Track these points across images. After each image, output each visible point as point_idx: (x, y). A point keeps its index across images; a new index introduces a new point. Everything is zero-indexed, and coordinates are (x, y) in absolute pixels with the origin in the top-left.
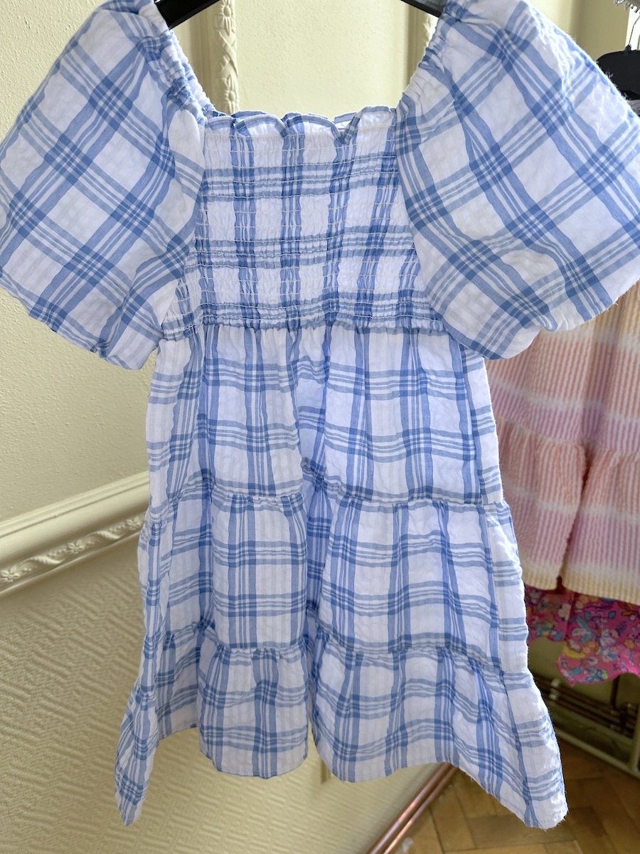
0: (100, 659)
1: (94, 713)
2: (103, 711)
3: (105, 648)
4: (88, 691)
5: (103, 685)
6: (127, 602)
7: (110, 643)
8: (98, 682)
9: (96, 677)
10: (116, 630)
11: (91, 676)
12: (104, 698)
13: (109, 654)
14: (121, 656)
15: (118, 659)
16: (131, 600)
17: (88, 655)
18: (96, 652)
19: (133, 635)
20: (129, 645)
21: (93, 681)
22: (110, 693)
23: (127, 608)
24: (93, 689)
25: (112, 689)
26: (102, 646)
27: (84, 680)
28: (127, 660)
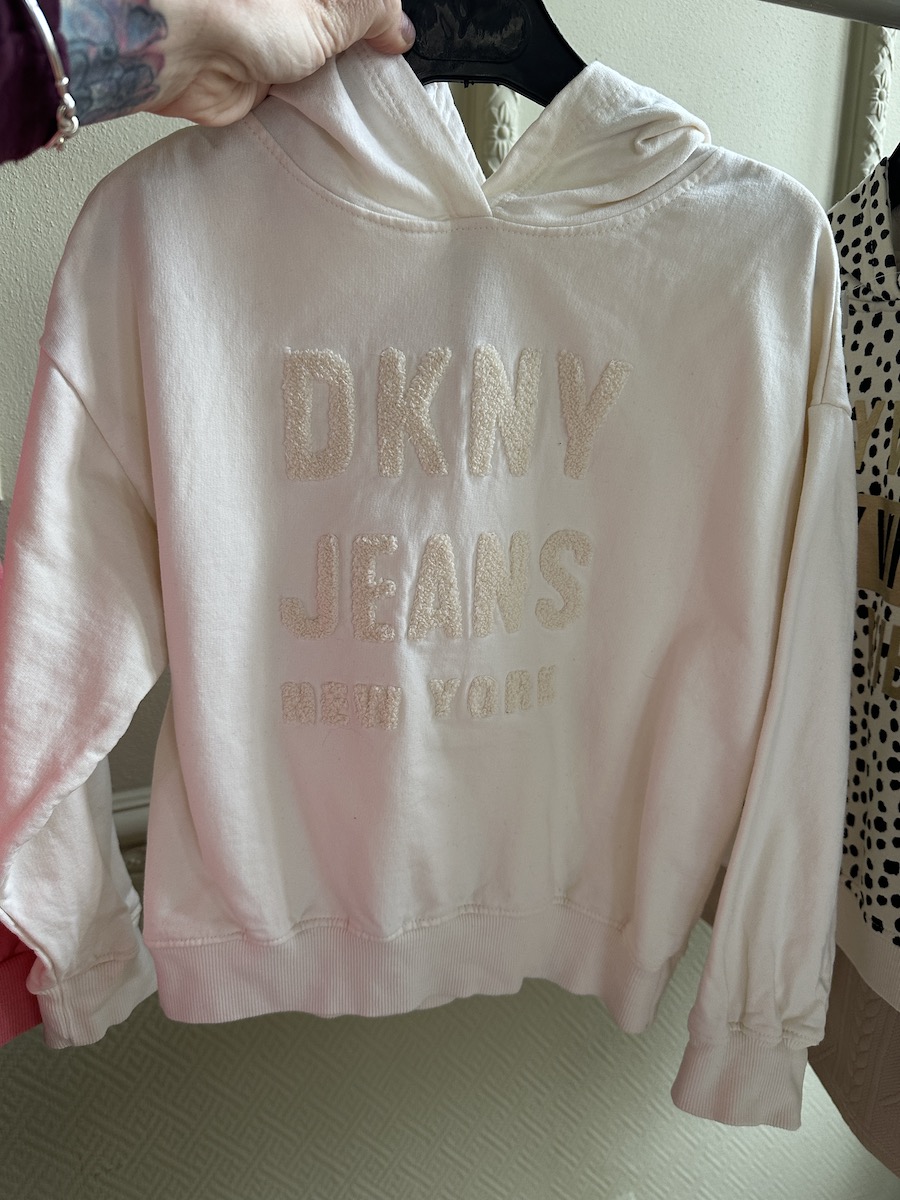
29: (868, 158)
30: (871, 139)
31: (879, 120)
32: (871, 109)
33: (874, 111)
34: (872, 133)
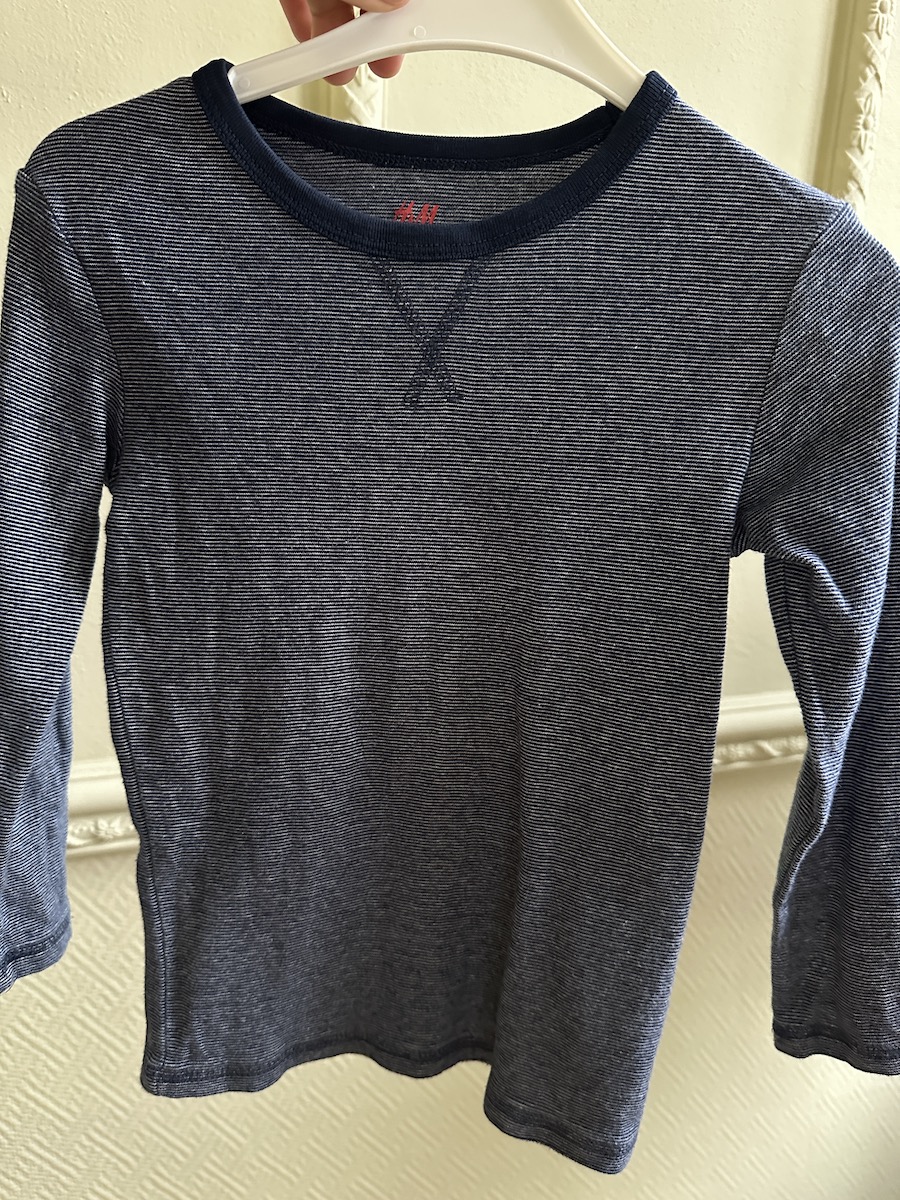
0: (49, 1006)
1: (33, 1079)
2: (48, 1080)
3: (61, 994)
4: (25, 1044)
5: (52, 1045)
6: (104, 939)
7: (69, 988)
8: (45, 1038)
9: (41, 1030)
10: (82, 972)
11: (33, 1026)
12: (51, 1063)
13: (65, 1004)
14: (86, 1012)
15: (80, 1015)
16: (111, 937)
17: (30, 995)
18: (44, 995)
19: (111, 989)
20: (101, 1002)
21: (36, 1033)
22: (62, 1058)
23: (102, 945)
24: (33, 1044)
25: (67, 1055)
26: (56, 989)
27: (20, 1028)
28: (97, 1021)
29: (863, 84)
30: (869, 62)
31: (880, 38)
32: (870, 24)
33: (873, 26)
34: (869, 53)
